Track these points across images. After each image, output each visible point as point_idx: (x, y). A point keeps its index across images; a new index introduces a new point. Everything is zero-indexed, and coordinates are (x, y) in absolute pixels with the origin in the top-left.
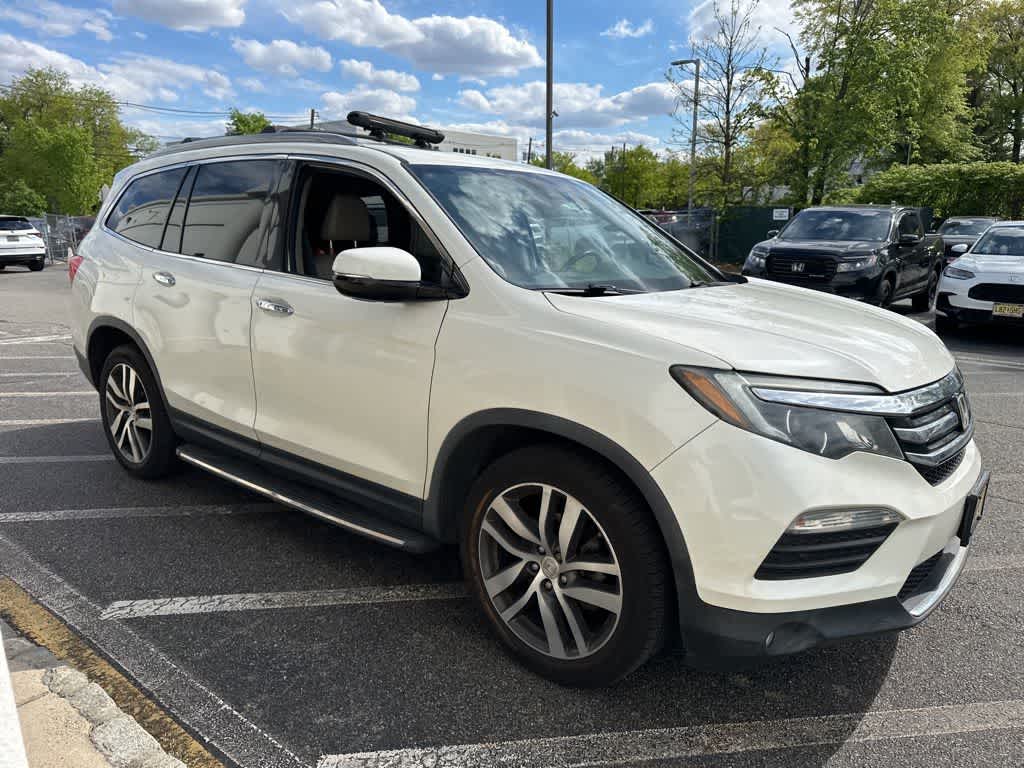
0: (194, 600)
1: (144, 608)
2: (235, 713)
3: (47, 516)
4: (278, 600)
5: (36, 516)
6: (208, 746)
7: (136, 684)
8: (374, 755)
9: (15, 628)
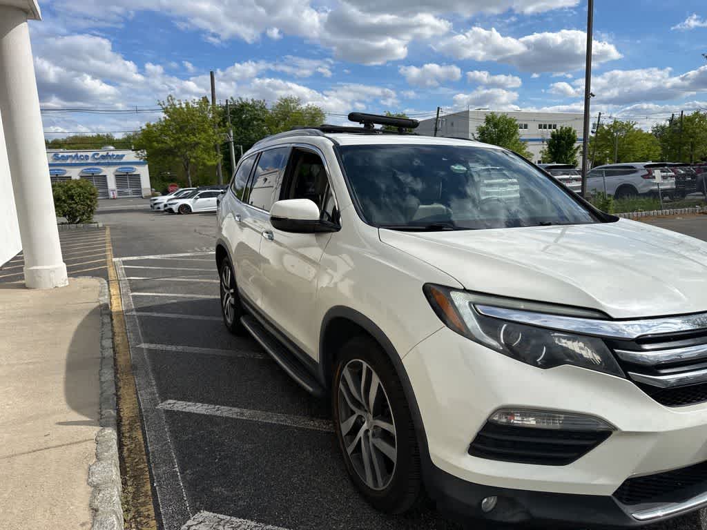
0: (206, 406)
1: (180, 406)
2: (179, 474)
3: (173, 348)
4: (248, 413)
5: (169, 348)
6: (153, 489)
7: (146, 447)
8: (229, 517)
9: (117, 404)
